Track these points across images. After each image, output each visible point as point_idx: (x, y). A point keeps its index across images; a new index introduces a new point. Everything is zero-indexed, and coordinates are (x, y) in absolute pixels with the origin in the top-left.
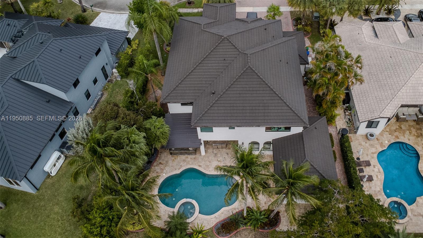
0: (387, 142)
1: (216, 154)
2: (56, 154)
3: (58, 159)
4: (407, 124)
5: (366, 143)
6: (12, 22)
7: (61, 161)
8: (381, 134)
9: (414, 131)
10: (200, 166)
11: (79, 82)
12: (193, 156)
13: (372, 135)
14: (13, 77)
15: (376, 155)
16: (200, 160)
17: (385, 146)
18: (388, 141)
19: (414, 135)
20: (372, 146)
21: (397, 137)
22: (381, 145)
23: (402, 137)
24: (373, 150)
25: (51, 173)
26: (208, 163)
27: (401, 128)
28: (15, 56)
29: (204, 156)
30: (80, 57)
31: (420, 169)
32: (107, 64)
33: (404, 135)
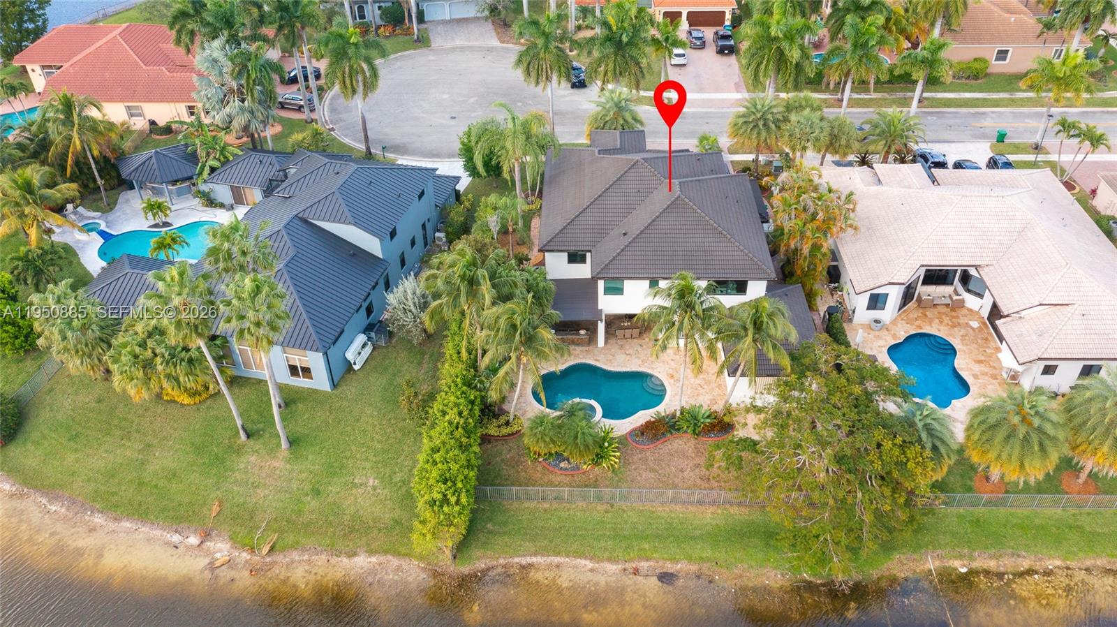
0: (903, 333)
1: (622, 346)
2: (361, 338)
3: (364, 346)
4: (935, 311)
5: (869, 334)
6: (266, 158)
7: (369, 349)
8: (894, 322)
9: (946, 320)
10: (597, 360)
11: (396, 234)
12: (585, 348)
13: (877, 321)
14: (300, 215)
15: (885, 350)
16: (596, 352)
17: (899, 338)
18: (905, 332)
19: (948, 325)
20: (878, 337)
21: (920, 327)
22: (894, 336)
23: (928, 327)
24: (881, 343)
25: (355, 364)
26: (611, 357)
27: (926, 315)
28: (291, 194)
29: (602, 348)
30: (399, 196)
31: (956, 366)
32: (429, 220)
33: (930, 324)
